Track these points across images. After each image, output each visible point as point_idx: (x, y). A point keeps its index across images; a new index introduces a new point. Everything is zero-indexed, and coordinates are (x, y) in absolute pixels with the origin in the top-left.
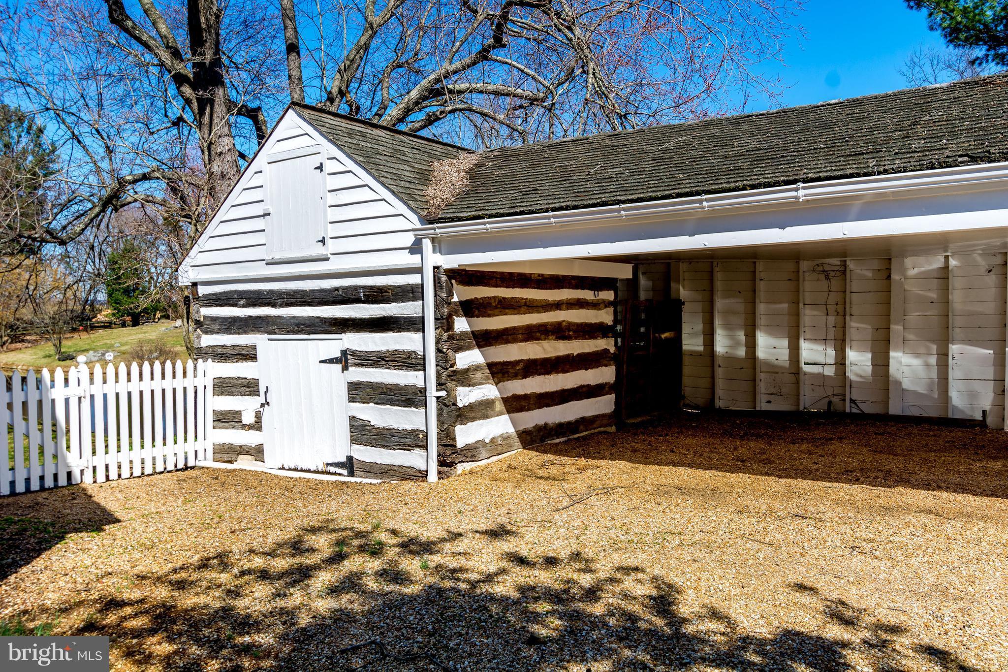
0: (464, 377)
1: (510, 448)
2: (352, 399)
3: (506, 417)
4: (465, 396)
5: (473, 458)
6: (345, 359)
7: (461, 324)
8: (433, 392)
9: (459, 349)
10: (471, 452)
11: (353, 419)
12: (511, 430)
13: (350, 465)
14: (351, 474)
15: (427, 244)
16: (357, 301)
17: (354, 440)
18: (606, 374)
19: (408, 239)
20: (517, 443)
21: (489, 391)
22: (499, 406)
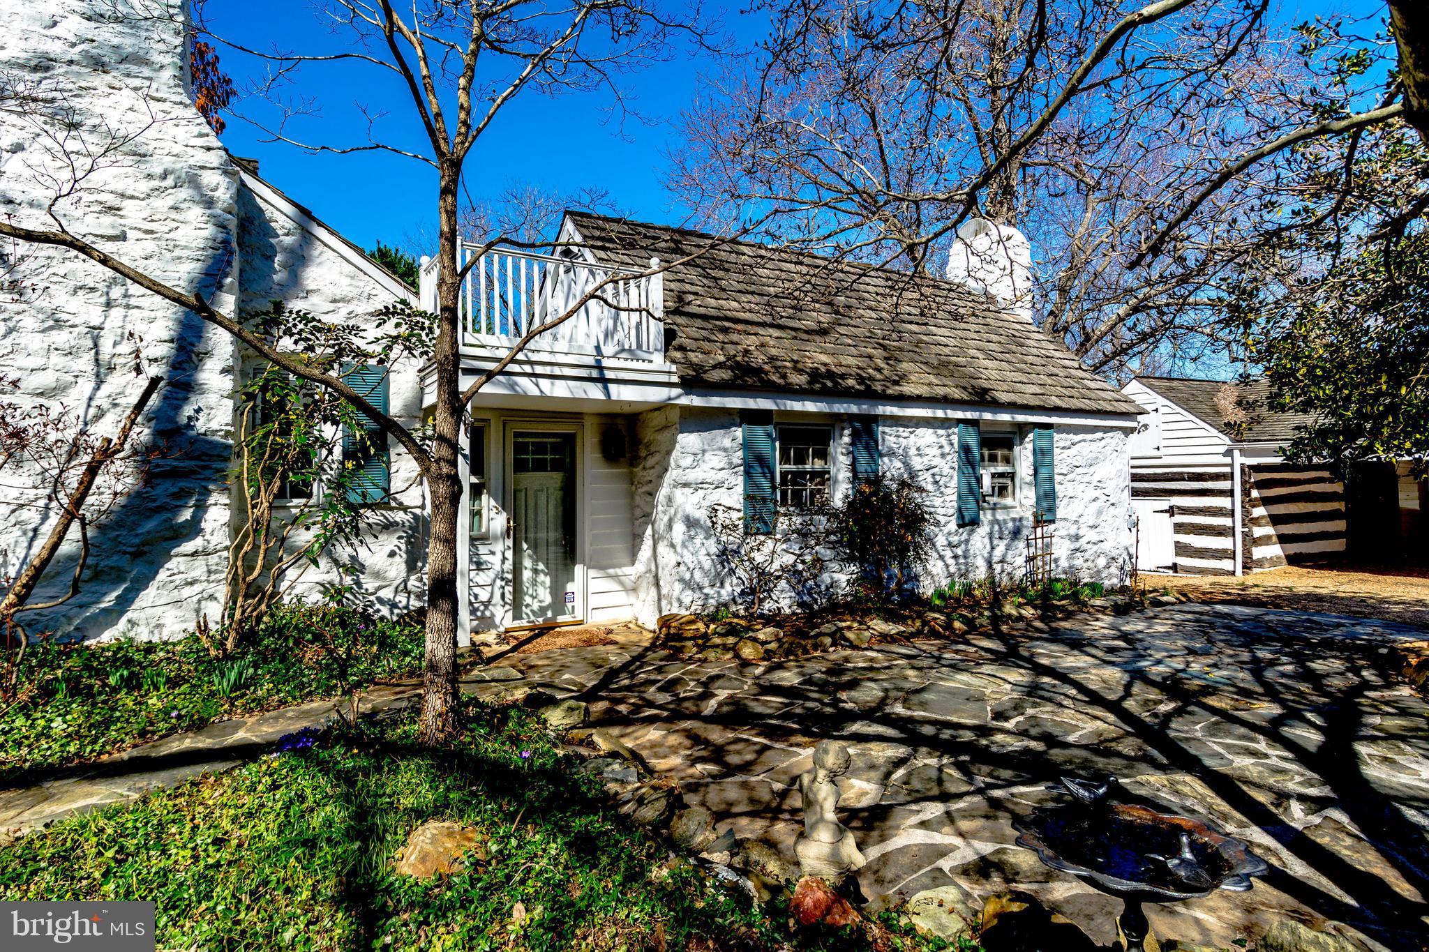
0: (1256, 521)
1: (1281, 564)
2: (1176, 532)
3: (1278, 546)
4: (1258, 532)
5: (1261, 567)
6: (1171, 511)
7: (1255, 493)
8: (1239, 529)
9: (1253, 507)
10: (1260, 563)
11: (1177, 543)
12: (1281, 553)
13: (1174, 567)
14: (1176, 572)
15: (1237, 453)
16: (1184, 480)
17: (1177, 554)
18: (1340, 525)
19: (1223, 449)
20: (1285, 562)
21: (1269, 530)
22: (1275, 539)
